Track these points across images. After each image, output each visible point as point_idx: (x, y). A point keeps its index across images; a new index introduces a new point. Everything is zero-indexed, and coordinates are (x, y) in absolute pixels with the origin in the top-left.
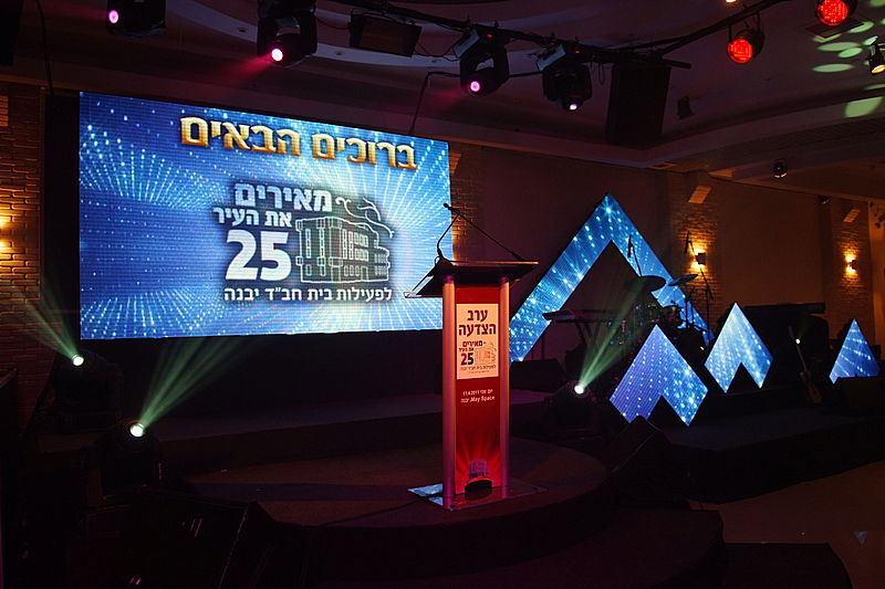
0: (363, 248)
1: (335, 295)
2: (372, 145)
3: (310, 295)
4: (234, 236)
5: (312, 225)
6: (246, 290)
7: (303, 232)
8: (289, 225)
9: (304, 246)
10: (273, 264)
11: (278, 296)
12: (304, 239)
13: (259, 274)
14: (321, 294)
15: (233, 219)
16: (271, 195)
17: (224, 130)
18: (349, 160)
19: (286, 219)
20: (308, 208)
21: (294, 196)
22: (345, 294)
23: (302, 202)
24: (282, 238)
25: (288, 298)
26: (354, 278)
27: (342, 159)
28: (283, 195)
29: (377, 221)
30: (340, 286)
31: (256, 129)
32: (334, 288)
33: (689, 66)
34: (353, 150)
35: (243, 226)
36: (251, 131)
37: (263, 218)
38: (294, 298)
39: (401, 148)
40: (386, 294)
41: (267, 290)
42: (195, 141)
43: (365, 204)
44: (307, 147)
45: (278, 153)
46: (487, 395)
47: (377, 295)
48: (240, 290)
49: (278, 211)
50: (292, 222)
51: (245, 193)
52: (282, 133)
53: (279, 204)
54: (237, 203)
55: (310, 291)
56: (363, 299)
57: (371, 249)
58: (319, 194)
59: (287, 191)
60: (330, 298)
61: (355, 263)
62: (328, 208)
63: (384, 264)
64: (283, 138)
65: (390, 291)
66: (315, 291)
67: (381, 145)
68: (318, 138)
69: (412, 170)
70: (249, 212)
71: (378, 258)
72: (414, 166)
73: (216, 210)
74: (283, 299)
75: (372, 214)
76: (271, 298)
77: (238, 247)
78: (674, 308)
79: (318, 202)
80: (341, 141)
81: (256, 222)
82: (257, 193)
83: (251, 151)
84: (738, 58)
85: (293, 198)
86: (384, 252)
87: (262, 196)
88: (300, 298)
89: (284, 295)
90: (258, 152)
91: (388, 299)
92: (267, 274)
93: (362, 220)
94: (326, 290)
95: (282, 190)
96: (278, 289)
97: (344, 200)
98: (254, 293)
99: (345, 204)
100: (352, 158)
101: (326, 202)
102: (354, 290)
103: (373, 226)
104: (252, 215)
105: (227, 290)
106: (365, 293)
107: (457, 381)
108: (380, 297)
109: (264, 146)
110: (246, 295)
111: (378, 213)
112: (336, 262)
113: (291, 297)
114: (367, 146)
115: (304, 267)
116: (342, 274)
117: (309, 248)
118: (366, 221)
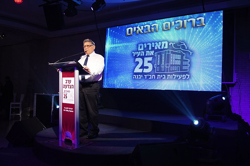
0: (179, 60)
1: (166, 77)
2: (185, 21)
3: (158, 77)
4: (137, 60)
5: (160, 54)
6: (139, 76)
7: (157, 56)
9: (157, 61)
10: (147, 67)
11: (148, 77)
12: (157, 59)
13: (143, 71)
14: (162, 77)
15: (137, 55)
16: (148, 46)
17: (137, 29)
19: (152, 53)
20: (159, 48)
21: (155, 45)
22: (170, 77)
23: (158, 46)
24: (150, 59)
25: (151, 78)
26: (173, 71)
27: (173, 29)
29: (185, 49)
30: (169, 74)
31: (145, 26)
32: (166, 74)
34: (177, 25)
35: (140, 57)
36: (144, 27)
37: (145, 53)
39: (198, 19)
40: (187, 77)
41: (145, 75)
42: (130, 34)
43: (181, 44)
44: (160, 27)
45: (151, 32)
46: (71, 110)
47: (183, 77)
48: (137, 76)
49: (150, 50)
50: (154, 54)
51: (141, 47)
52: (153, 25)
53: (150, 48)
54: (139, 50)
55: (158, 75)
56: (177, 78)
57: (182, 60)
58: (163, 43)
59: (153, 44)
60: (165, 78)
61: (175, 65)
62: (166, 47)
63: (187, 65)
64: (153, 27)
65: (189, 75)
66: (160, 76)
67: (189, 20)
68: (164, 24)
69: (203, 26)
70: (142, 52)
72: (204, 24)
73: (133, 53)
74: (149, 78)
75: (183, 47)
76: (146, 78)
77: (138, 63)
79: (163, 45)
80: (173, 23)
81: (143, 55)
83: (144, 33)
85: (155, 46)
86: (187, 61)
87: (145, 47)
88: (155, 78)
89: (150, 77)
90: (147, 33)
91: (187, 78)
92: (146, 71)
93: (179, 50)
94: (163, 75)
95: (151, 44)
96: (148, 75)
97: (172, 44)
98: (141, 77)
99: (173, 45)
100: (177, 28)
101: (166, 45)
102: (174, 75)
103: (183, 51)
104: (142, 53)
105: (134, 76)
106: (178, 76)
107: (62, 103)
108: (184, 77)
109: (147, 31)
110: (139, 77)
111: (186, 46)
112: (168, 65)
113: (152, 77)
114: (183, 22)
115: (156, 68)
116: (170, 70)
117: (159, 61)
118: (181, 50)
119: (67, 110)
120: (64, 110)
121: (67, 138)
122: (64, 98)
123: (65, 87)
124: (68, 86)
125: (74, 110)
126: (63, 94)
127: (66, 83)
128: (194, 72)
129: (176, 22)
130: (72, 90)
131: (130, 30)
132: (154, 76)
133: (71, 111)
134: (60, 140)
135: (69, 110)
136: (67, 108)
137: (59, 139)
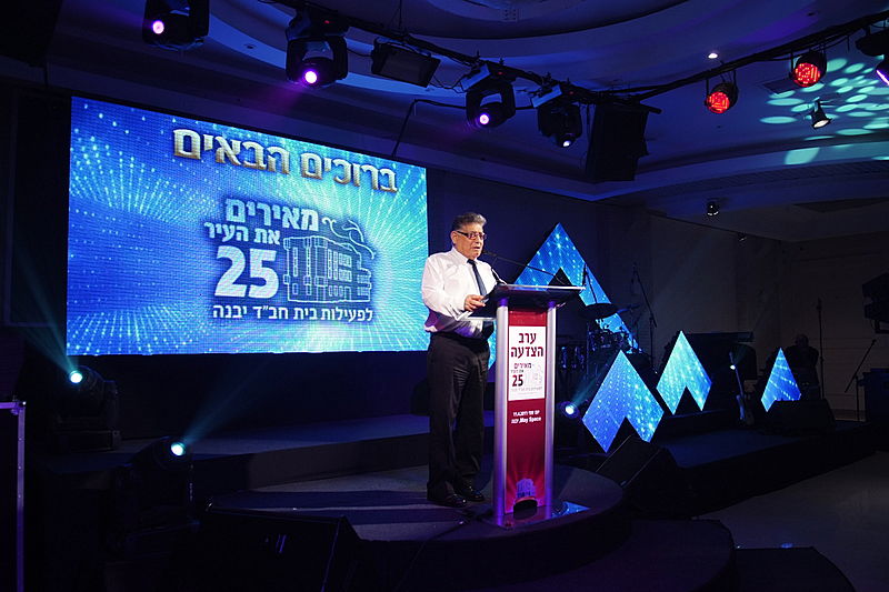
0: (348, 268)
1: (319, 315)
2: (356, 167)
3: (296, 314)
4: (224, 252)
5: (299, 244)
7: (291, 252)
8: (277, 243)
9: (291, 264)
10: (261, 282)
11: (266, 314)
12: (291, 256)
13: (248, 291)
14: (307, 314)
15: (224, 235)
16: (260, 212)
17: (217, 144)
18: (336, 181)
19: (275, 237)
20: (296, 227)
21: (282, 213)
22: (329, 315)
23: (290, 220)
24: (271, 255)
25: (275, 317)
26: (338, 298)
27: (329, 178)
28: (272, 212)
29: (361, 242)
30: (326, 306)
31: (247, 145)
32: (319, 307)
33: (658, 111)
34: (339, 172)
35: (233, 242)
36: (242, 146)
37: (252, 235)
38: (280, 317)
39: (384, 171)
40: (368, 315)
41: (255, 308)
42: (188, 154)
43: (348, 225)
44: (295, 163)
45: (268, 170)
46: (534, 416)
47: (359, 315)
48: (228, 307)
49: (267, 228)
50: (281, 240)
51: (236, 209)
52: (272, 150)
53: (268, 222)
54: (228, 219)
55: (296, 309)
56: (345, 319)
57: (354, 269)
58: (306, 213)
59: (276, 209)
60: (315, 317)
61: (339, 283)
62: (315, 227)
63: (366, 285)
64: (273, 156)
65: (371, 312)
66: (301, 310)
67: (365, 168)
68: (306, 157)
69: (393, 193)
70: (239, 228)
71: (361, 279)
72: (395, 189)
73: (207, 224)
74: (270, 317)
75: (356, 235)
76: (259, 317)
77: (227, 263)
78: (622, 335)
79: (305, 221)
80: (328, 162)
81: (246, 239)
82: (247, 209)
83: (242, 166)
84: (714, 109)
85: (282, 216)
86: (366, 273)
87: (252, 212)
88: (287, 317)
89: (271, 313)
90: (251, 168)
91: (369, 320)
92: (256, 292)
93: (347, 241)
94: (311, 310)
95: (271, 207)
96: (265, 308)
97: (330, 220)
98: (242, 311)
99: (331, 225)
100: (338, 179)
101: (313, 222)
102: (338, 310)
103: (358, 248)
104: (242, 232)
105: (216, 307)
106: (348, 313)
107: (509, 402)
108: (361, 317)
109: (254, 162)
110: (235, 312)
111: (361, 234)
112: (321, 282)
113: (278, 315)
114: (352, 167)
115: (291, 286)
116: (327, 294)
117: (296, 266)
118: (350, 241)
119: (522, 418)
120: (514, 421)
121: (522, 499)
122: (514, 385)
124: (525, 351)
125: (542, 414)
126: (511, 374)
128: (381, 303)
130: (539, 362)
132: (283, 312)
133: (536, 419)
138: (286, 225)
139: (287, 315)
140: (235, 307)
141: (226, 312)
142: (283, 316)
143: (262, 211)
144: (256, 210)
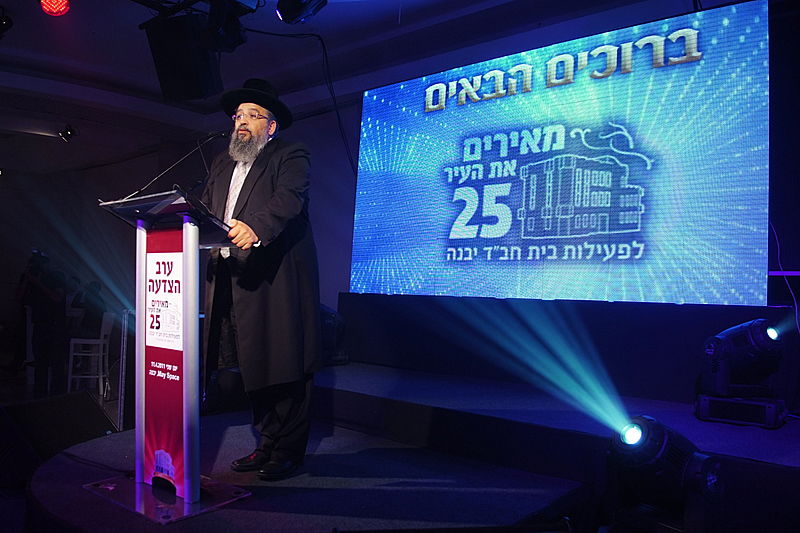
0: (604, 189)
2: (627, 47)
3: (531, 254)
4: (461, 193)
5: (538, 170)
7: (528, 181)
8: (513, 174)
9: (528, 197)
10: (493, 220)
11: (497, 255)
12: (528, 189)
13: (479, 230)
14: (544, 253)
15: (460, 177)
16: (497, 144)
17: (459, 87)
18: (593, 77)
19: (510, 167)
20: (536, 150)
21: (521, 139)
22: (574, 253)
23: (530, 143)
24: (504, 189)
25: (506, 258)
26: (588, 230)
27: (584, 78)
28: (510, 141)
29: (631, 150)
30: (569, 242)
32: (560, 244)
34: (599, 63)
35: (469, 183)
36: (483, 80)
37: (487, 171)
38: (512, 258)
40: (635, 251)
41: (485, 249)
42: (435, 106)
43: (612, 130)
44: (539, 75)
45: (509, 94)
46: (172, 372)
47: (621, 252)
48: (460, 249)
49: (502, 160)
50: (517, 170)
51: (473, 147)
52: (513, 71)
53: (504, 153)
54: (465, 160)
55: (531, 248)
56: (598, 257)
57: (616, 190)
58: (549, 130)
59: (514, 135)
60: (554, 257)
61: (590, 210)
62: (560, 145)
64: (514, 77)
65: (642, 246)
66: (537, 248)
67: (641, 42)
68: (553, 63)
69: (692, 62)
70: (474, 166)
71: (625, 201)
73: (446, 170)
74: (501, 258)
75: (621, 142)
76: (489, 258)
77: (462, 204)
79: (548, 140)
80: (583, 56)
81: (480, 177)
83: (483, 100)
85: (520, 143)
86: (635, 192)
87: (488, 147)
88: (519, 258)
89: (502, 254)
90: (489, 99)
91: (637, 257)
92: (488, 231)
93: (604, 153)
94: (550, 247)
95: (508, 136)
96: (497, 248)
97: (581, 131)
98: (473, 252)
99: (583, 136)
100: (596, 73)
101: (558, 139)
102: (586, 246)
103: (622, 158)
104: (477, 170)
105: (449, 250)
106: (603, 250)
107: (147, 347)
108: (625, 254)
109: (494, 92)
110: (466, 254)
111: (630, 139)
112: (565, 211)
113: (509, 256)
115: (526, 221)
116: (573, 226)
117: (533, 197)
118: (612, 153)
119: (160, 371)
121: (160, 475)
122: (152, 327)
123: (155, 289)
126: (149, 314)
127: (158, 273)
129: (596, 52)
130: (176, 299)
131: (436, 92)
132: (516, 252)
133: (173, 377)
134: (137, 480)
135: (165, 371)
136: (161, 365)
137: (134, 476)
138: (524, 151)
139: (519, 254)
140: (467, 249)
141: (458, 255)
142: (515, 256)
143: (499, 142)
144: (493, 143)
